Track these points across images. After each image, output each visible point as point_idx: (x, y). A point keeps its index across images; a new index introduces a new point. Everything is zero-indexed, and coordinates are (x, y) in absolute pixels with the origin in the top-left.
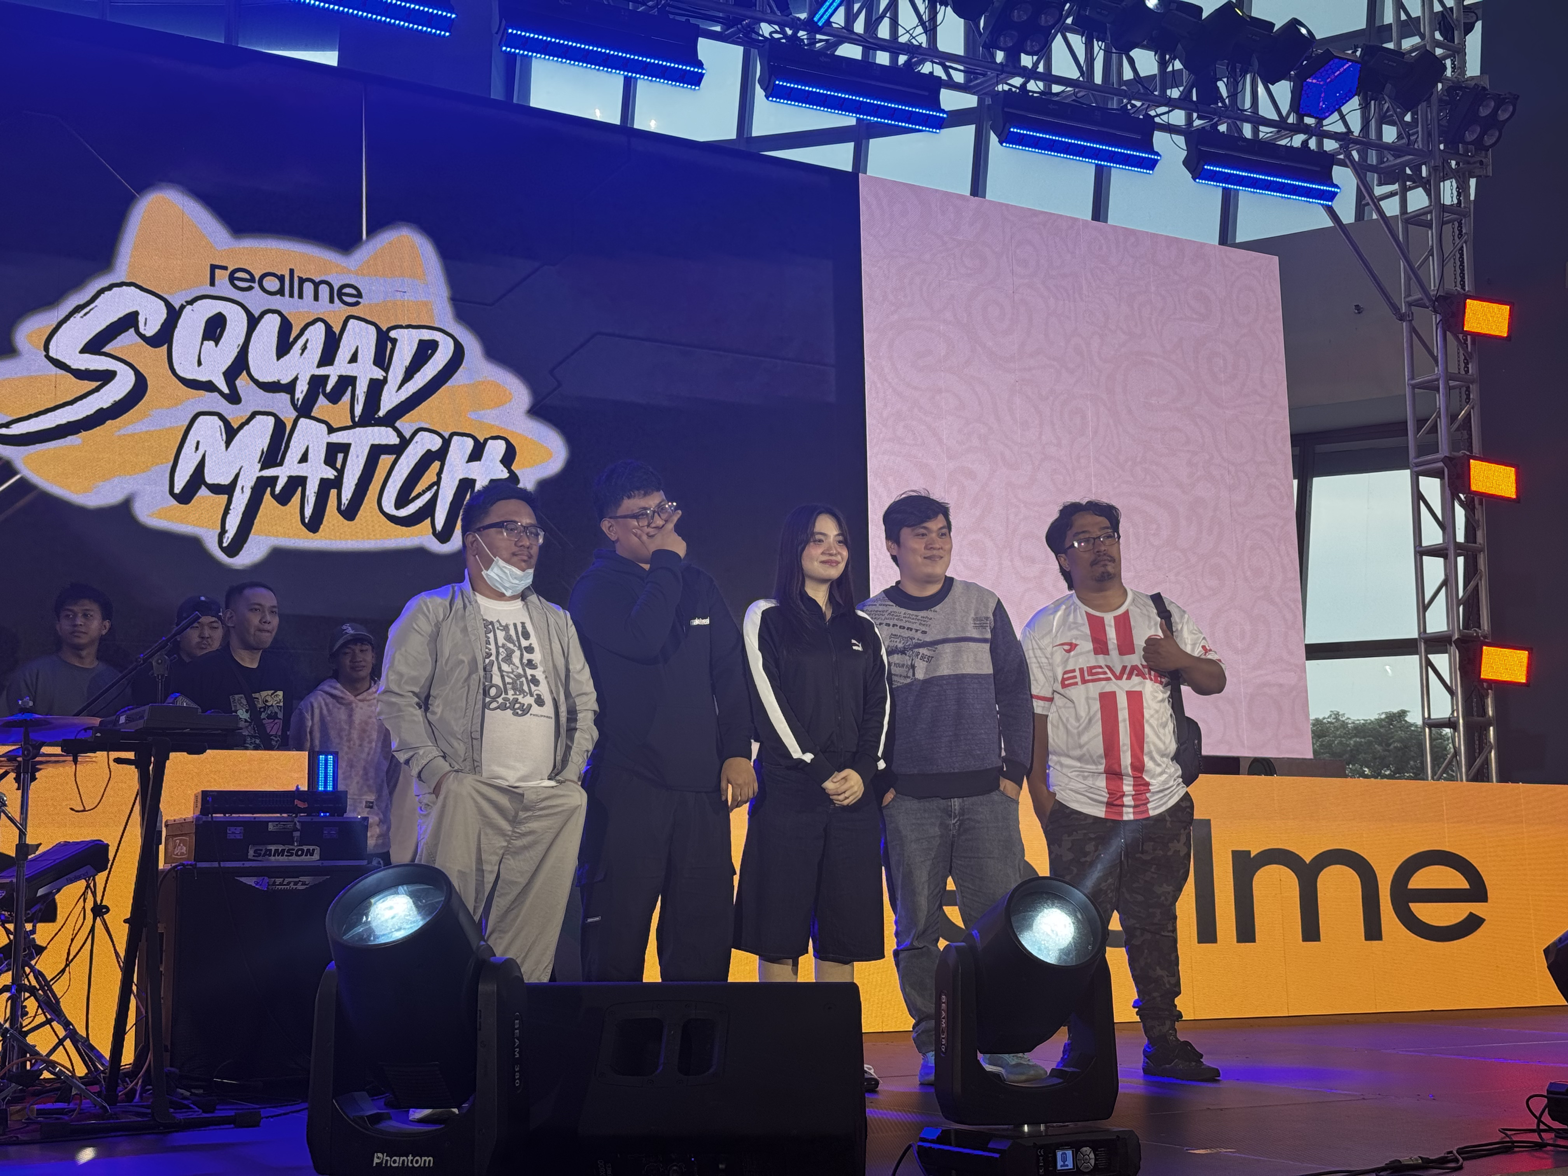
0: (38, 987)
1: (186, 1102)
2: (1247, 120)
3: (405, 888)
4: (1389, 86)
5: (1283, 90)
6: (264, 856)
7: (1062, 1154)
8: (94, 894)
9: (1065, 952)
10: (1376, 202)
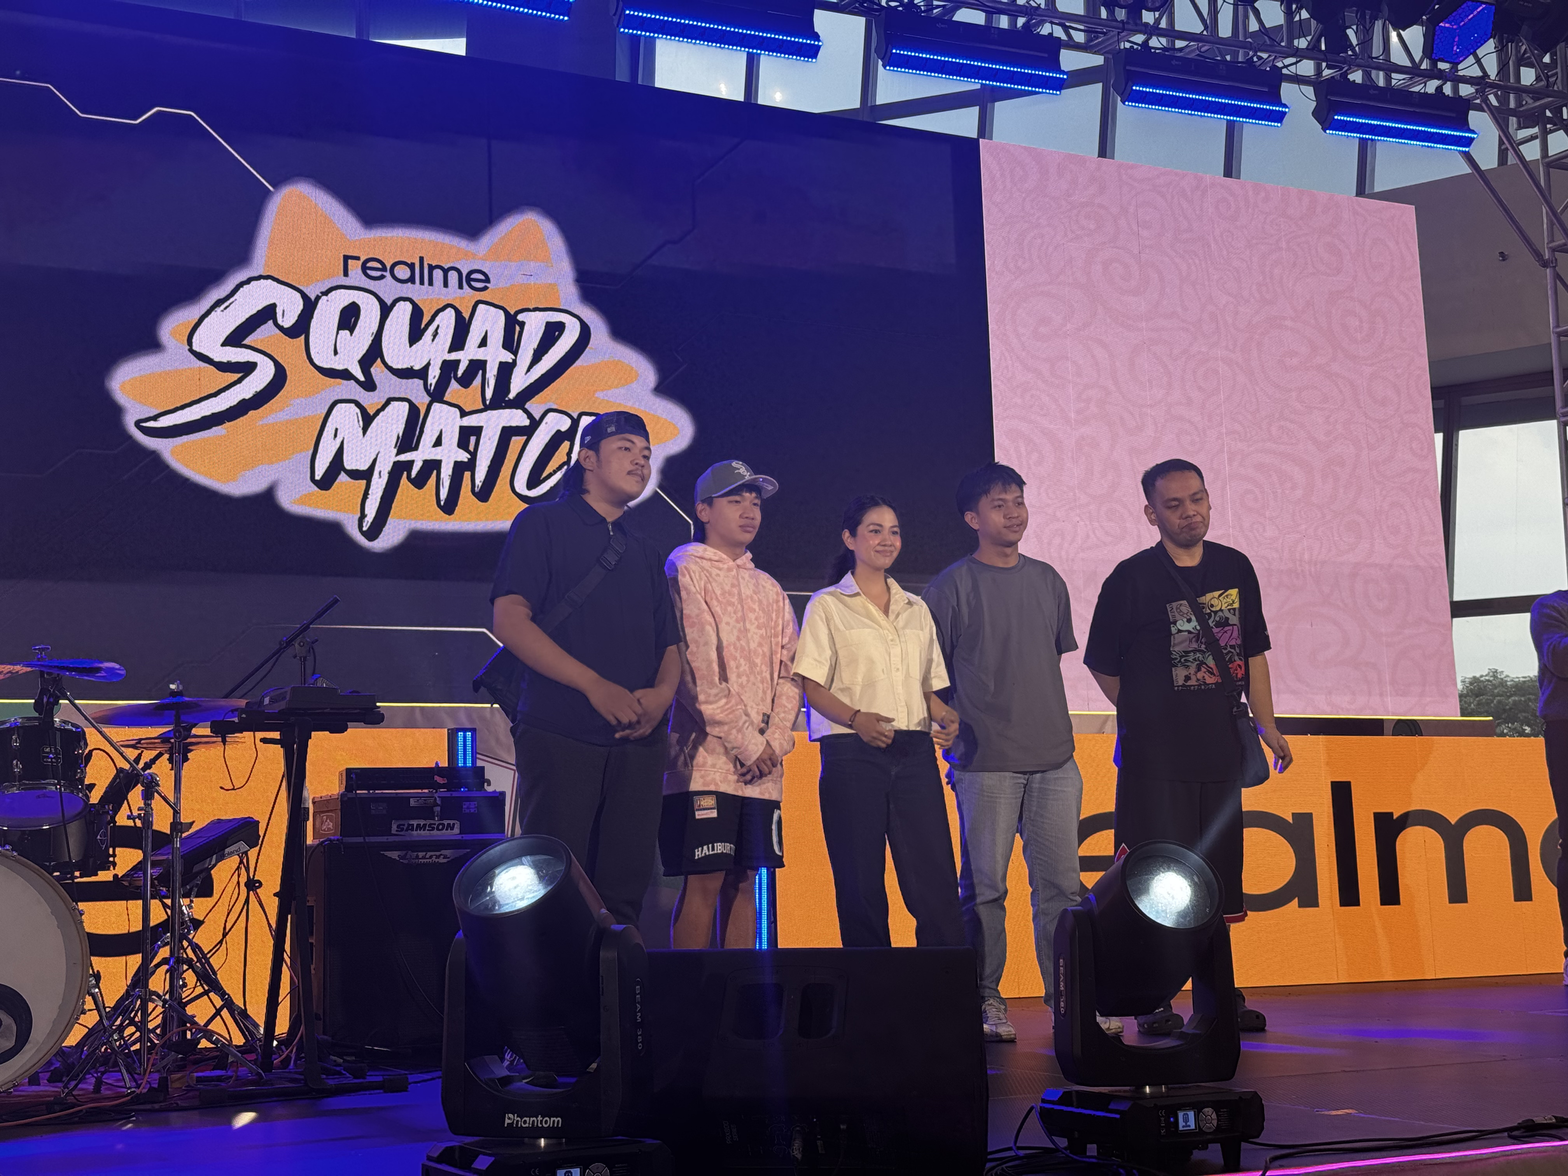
0: (195, 959)
1: (338, 1069)
2: (1378, 68)
3: (529, 858)
4: (1525, 28)
5: (1415, 35)
6: (407, 830)
7: (1184, 1114)
8: (247, 869)
9: (1183, 915)
10: (1515, 145)
